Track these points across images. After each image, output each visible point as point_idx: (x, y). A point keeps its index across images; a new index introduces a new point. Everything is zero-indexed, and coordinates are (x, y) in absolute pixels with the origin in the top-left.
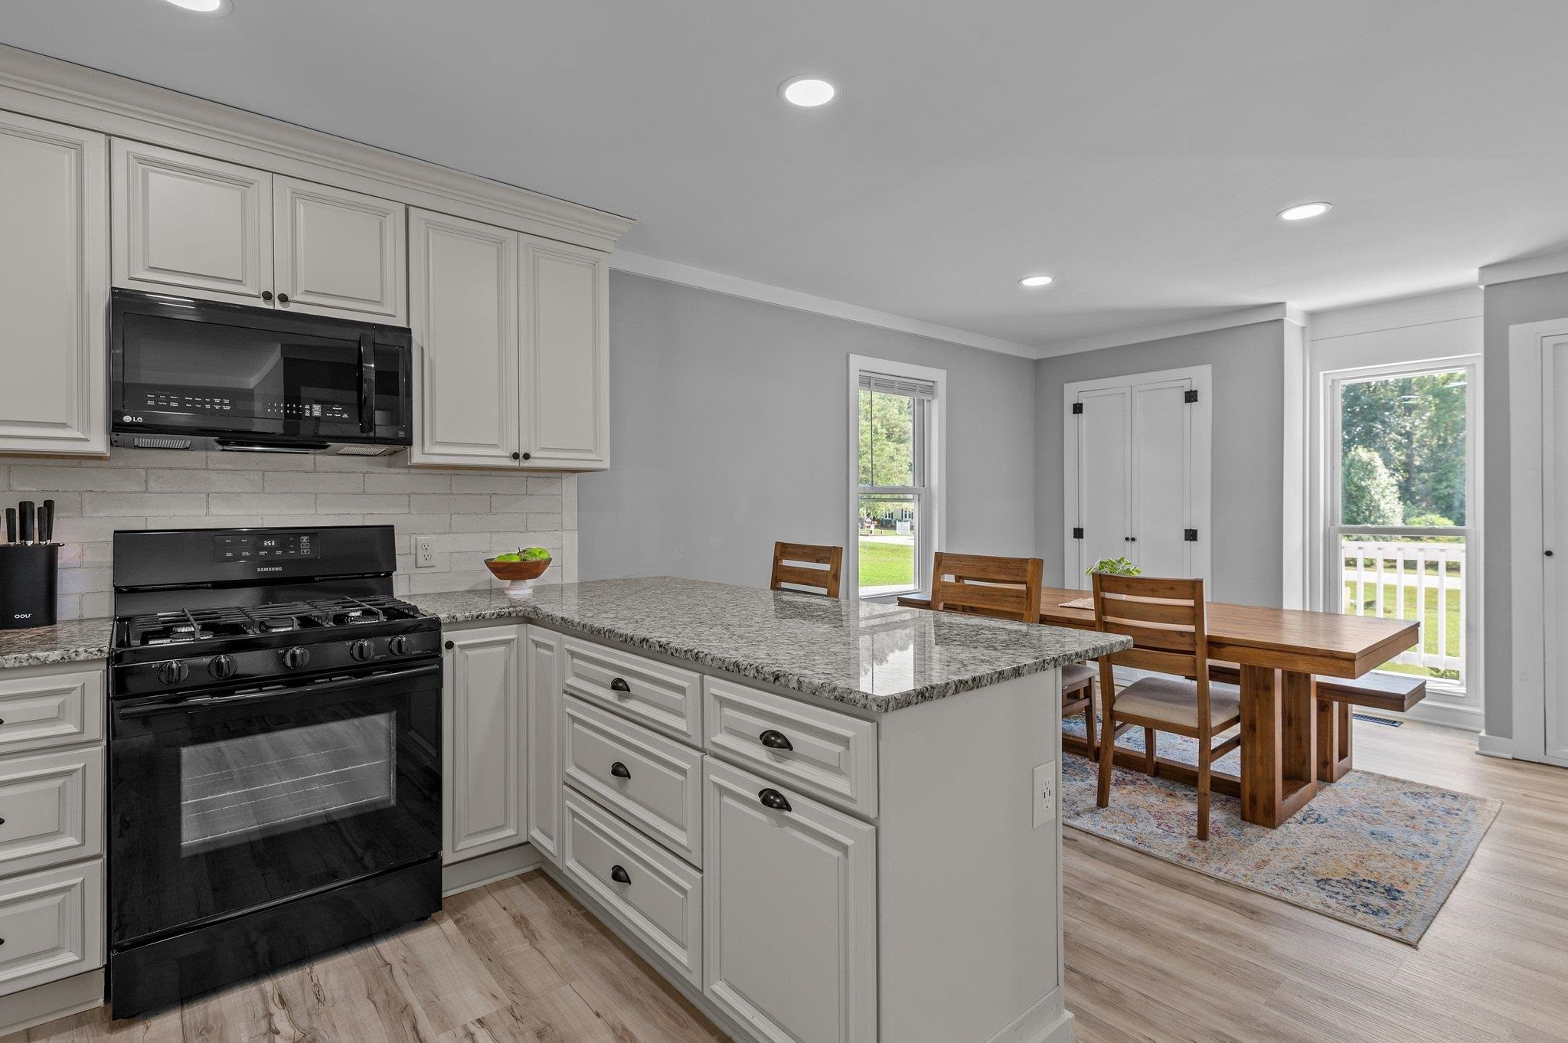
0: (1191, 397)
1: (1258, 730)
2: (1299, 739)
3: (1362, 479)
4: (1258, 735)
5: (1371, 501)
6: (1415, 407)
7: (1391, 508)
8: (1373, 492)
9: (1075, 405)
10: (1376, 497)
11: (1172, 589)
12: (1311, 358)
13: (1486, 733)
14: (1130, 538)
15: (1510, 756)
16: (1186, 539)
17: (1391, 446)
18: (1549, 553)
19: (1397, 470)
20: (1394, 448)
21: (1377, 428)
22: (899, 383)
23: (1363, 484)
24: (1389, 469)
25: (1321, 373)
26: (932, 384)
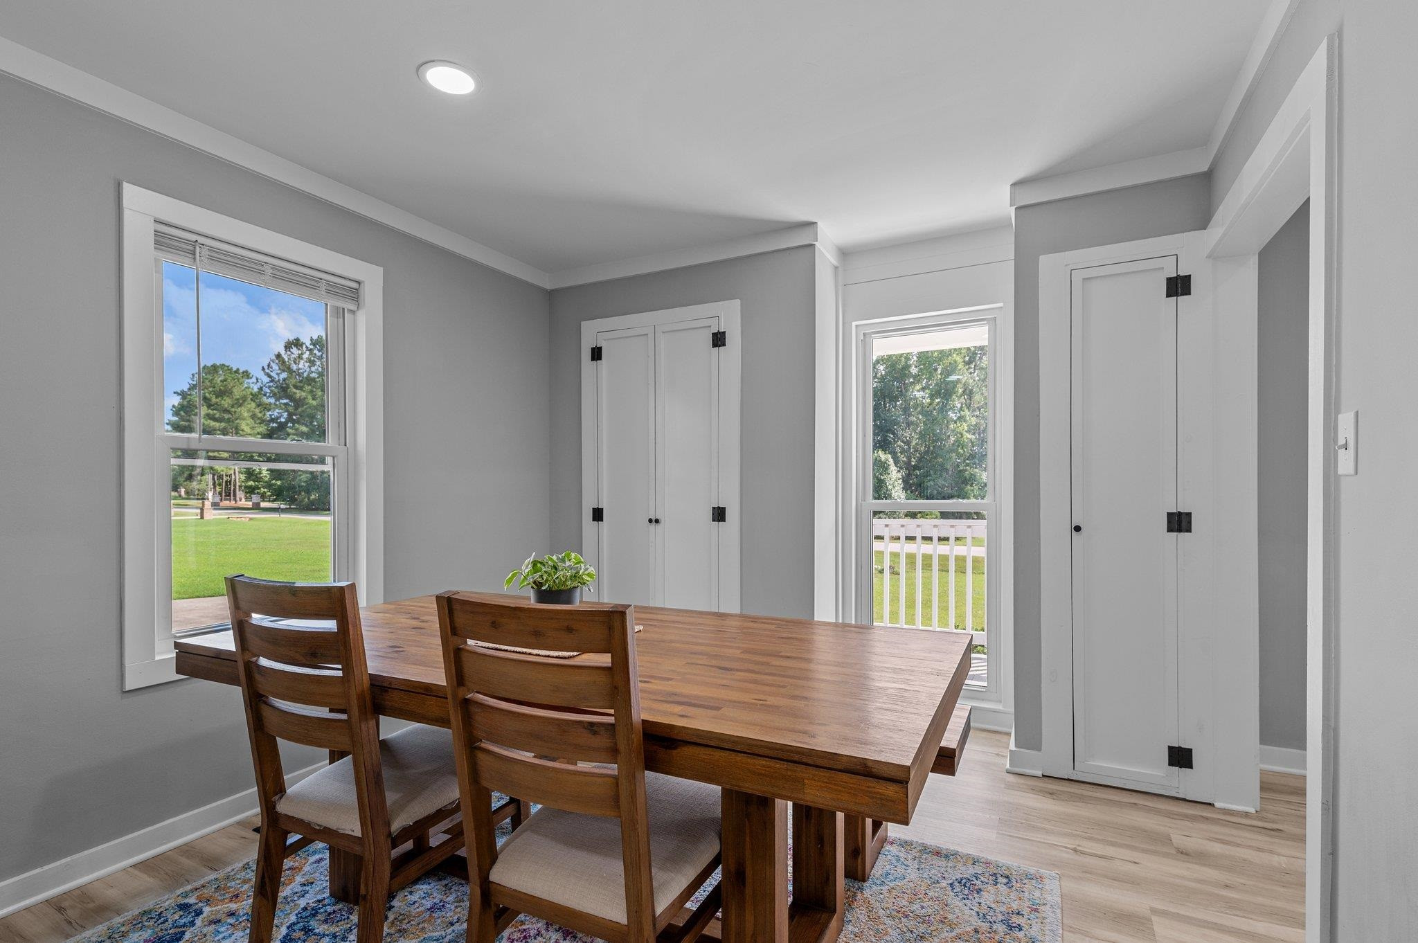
0: (719, 340)
1: (749, 881)
2: (820, 840)
3: (881, 475)
4: (748, 890)
5: (887, 490)
6: (912, 423)
7: (898, 492)
8: (887, 484)
9: (593, 349)
10: (890, 487)
11: (569, 630)
12: (844, 306)
13: (1016, 746)
14: (654, 519)
15: (1039, 773)
16: (714, 520)
17: (898, 450)
18: (1078, 529)
19: (902, 468)
20: (900, 452)
21: (890, 437)
22: (274, 267)
23: (882, 478)
24: (897, 467)
25: (854, 324)
26: (355, 285)
